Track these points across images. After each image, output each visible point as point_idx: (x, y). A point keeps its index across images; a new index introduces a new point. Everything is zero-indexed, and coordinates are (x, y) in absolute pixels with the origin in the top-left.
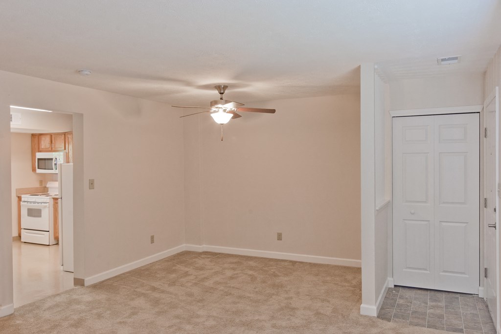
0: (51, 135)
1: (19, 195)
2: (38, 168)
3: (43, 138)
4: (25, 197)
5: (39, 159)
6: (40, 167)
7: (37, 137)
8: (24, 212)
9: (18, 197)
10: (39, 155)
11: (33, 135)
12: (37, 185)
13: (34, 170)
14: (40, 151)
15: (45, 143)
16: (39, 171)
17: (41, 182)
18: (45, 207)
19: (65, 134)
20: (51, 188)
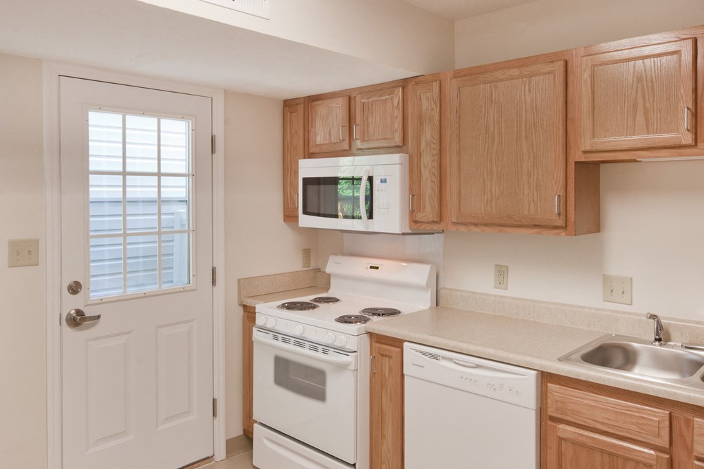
0: (349, 97)
1: (249, 302)
2: (305, 212)
3: (321, 109)
4: (268, 313)
5: (307, 182)
6: (309, 210)
7: (300, 109)
8: (264, 371)
9: (245, 307)
10: (310, 168)
11: (289, 105)
12: (293, 264)
13: (290, 217)
14: (311, 155)
15: (327, 126)
16: (306, 221)
17: (307, 253)
18: (342, 367)
19: (404, 83)
20: (338, 276)
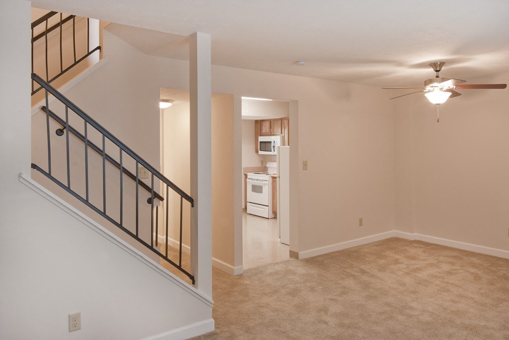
0: (270, 121)
1: (246, 173)
2: (260, 150)
3: (264, 124)
4: (250, 175)
5: (260, 142)
6: (262, 150)
7: (259, 123)
8: (249, 188)
9: (245, 175)
10: (262, 139)
11: (256, 121)
12: (259, 165)
13: (257, 152)
14: (261, 135)
15: (266, 128)
16: (261, 153)
17: (262, 162)
18: (266, 184)
19: (281, 119)
20: (270, 168)
